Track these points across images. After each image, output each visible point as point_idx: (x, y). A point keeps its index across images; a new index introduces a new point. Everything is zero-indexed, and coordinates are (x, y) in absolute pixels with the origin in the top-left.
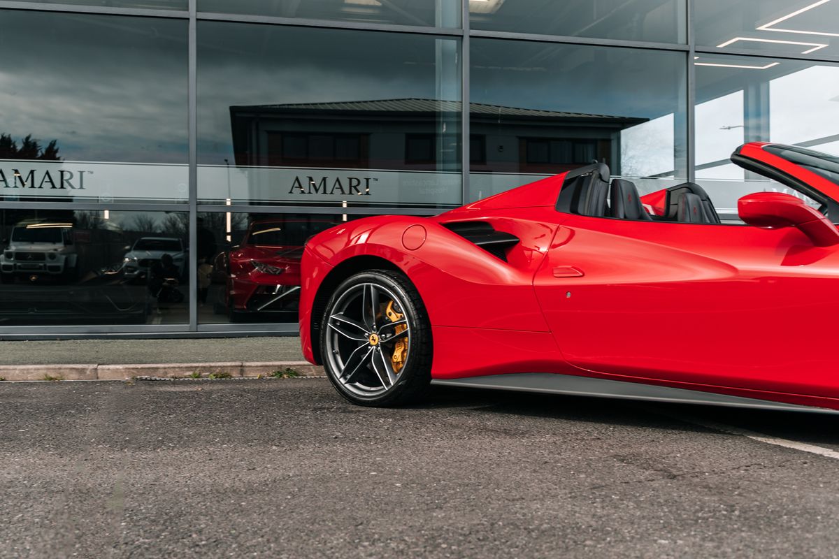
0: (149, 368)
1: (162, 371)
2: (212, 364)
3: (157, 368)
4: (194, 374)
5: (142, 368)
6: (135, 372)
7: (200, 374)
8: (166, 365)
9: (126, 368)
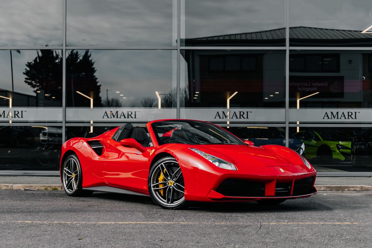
0: (30, 186)
1: (34, 187)
2: (52, 185)
3: (33, 186)
4: (45, 188)
5: (27, 186)
6: (25, 187)
7: (47, 188)
8: (36, 185)
9: (23, 186)
